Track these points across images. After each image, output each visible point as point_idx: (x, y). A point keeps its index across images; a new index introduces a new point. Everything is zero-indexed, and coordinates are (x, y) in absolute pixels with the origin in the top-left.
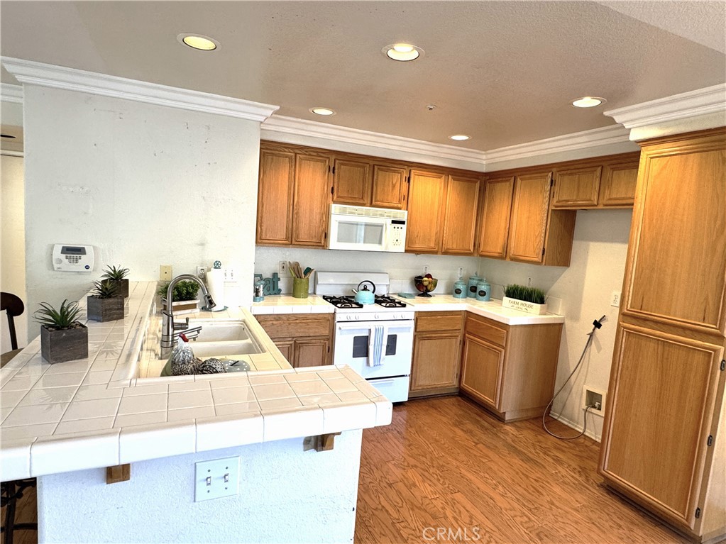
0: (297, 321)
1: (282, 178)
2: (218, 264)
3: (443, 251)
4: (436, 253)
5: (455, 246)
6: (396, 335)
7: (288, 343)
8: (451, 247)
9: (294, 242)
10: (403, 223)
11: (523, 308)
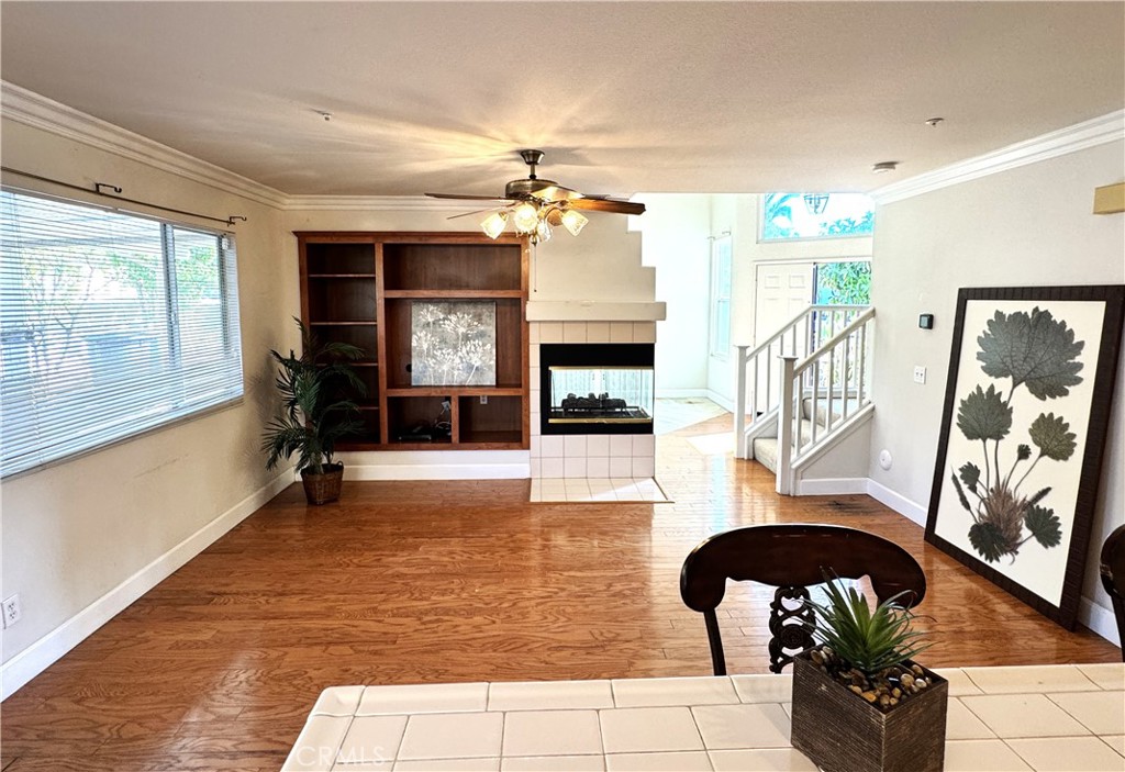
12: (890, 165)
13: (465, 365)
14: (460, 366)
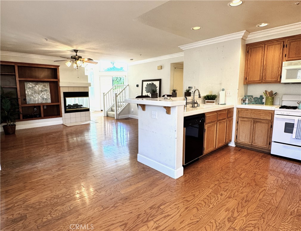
0: (255, 112)
2: (223, 90)
7: (250, 120)
9: (263, 81)
12: (132, 59)
13: (42, 98)
14: (41, 98)
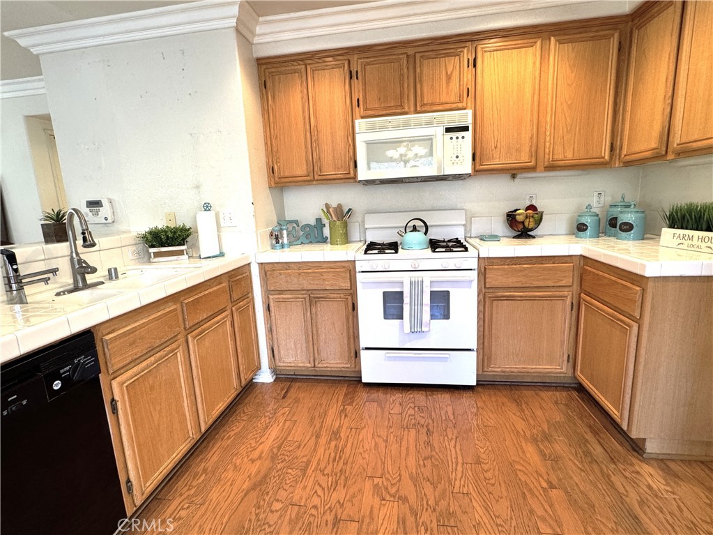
0: (309, 271)
1: (293, 99)
2: (207, 207)
3: (546, 164)
4: (533, 169)
5: (569, 155)
6: (448, 292)
7: (301, 296)
8: (561, 157)
9: (316, 177)
10: (466, 129)
11: (704, 245)
